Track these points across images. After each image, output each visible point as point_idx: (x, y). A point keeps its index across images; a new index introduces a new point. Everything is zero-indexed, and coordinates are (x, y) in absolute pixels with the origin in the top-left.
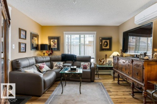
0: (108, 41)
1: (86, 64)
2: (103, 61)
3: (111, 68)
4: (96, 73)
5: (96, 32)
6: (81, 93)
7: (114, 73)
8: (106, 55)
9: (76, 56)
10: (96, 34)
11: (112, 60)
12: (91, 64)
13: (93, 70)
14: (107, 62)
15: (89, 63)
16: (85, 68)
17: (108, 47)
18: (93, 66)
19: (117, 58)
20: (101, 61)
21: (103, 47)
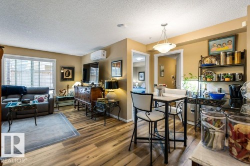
0: (71, 71)
1: (43, 96)
2: (64, 91)
3: (73, 98)
4: (55, 106)
5: (55, 60)
6: (36, 125)
7: (75, 102)
8: (68, 86)
9: (25, 88)
10: (55, 62)
11: (73, 90)
12: (49, 96)
13: (51, 102)
14: (69, 92)
15: (47, 95)
16: (41, 100)
17: (70, 77)
18: (51, 97)
19: (77, 88)
20: (62, 92)
21: (65, 77)
